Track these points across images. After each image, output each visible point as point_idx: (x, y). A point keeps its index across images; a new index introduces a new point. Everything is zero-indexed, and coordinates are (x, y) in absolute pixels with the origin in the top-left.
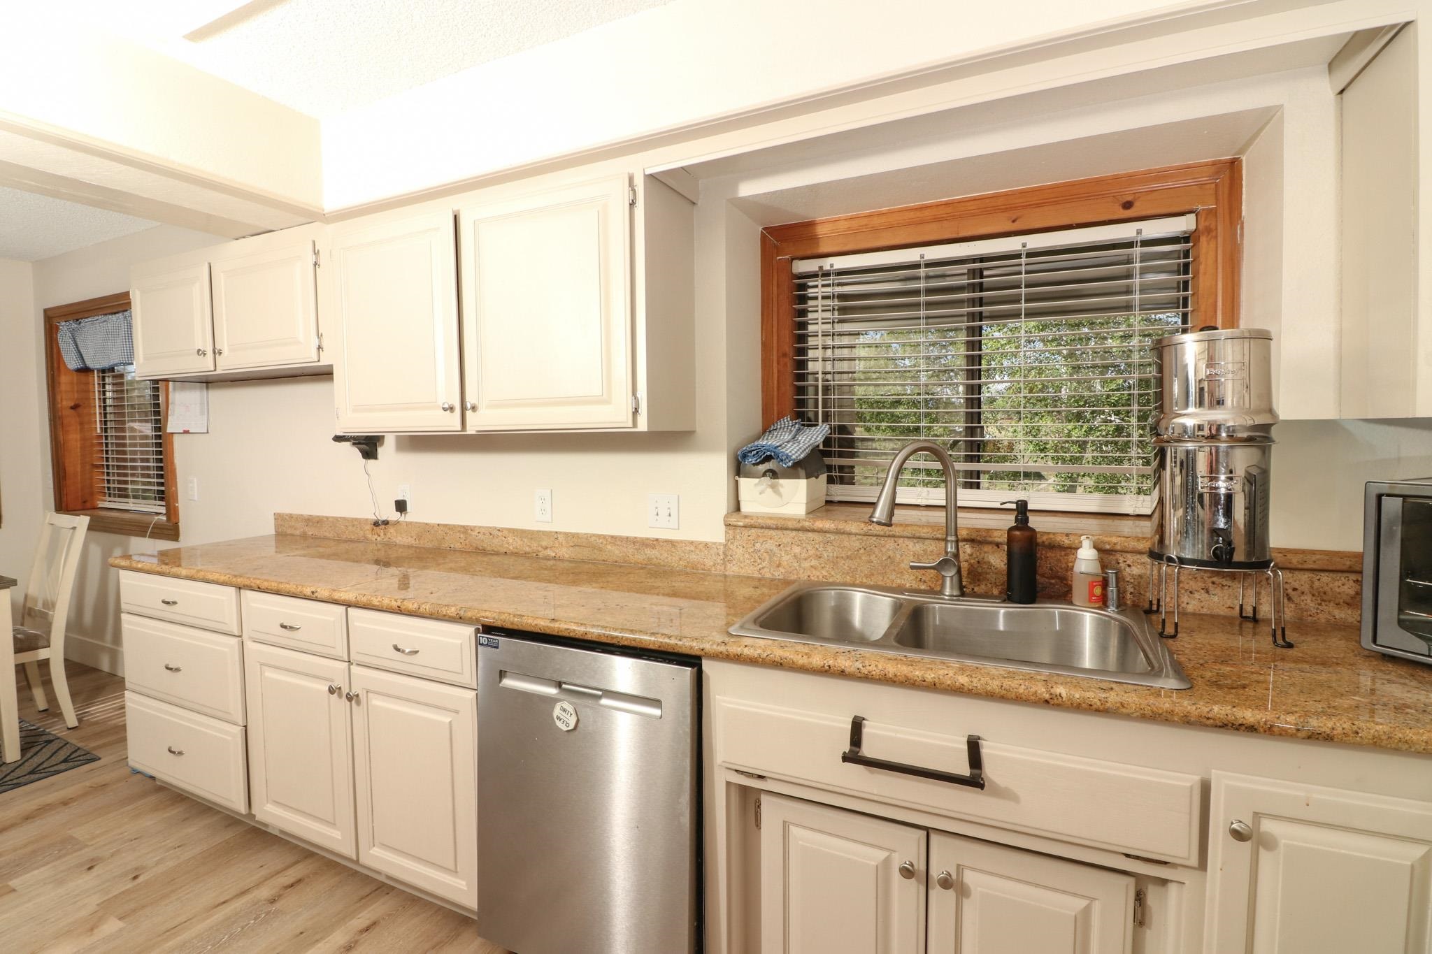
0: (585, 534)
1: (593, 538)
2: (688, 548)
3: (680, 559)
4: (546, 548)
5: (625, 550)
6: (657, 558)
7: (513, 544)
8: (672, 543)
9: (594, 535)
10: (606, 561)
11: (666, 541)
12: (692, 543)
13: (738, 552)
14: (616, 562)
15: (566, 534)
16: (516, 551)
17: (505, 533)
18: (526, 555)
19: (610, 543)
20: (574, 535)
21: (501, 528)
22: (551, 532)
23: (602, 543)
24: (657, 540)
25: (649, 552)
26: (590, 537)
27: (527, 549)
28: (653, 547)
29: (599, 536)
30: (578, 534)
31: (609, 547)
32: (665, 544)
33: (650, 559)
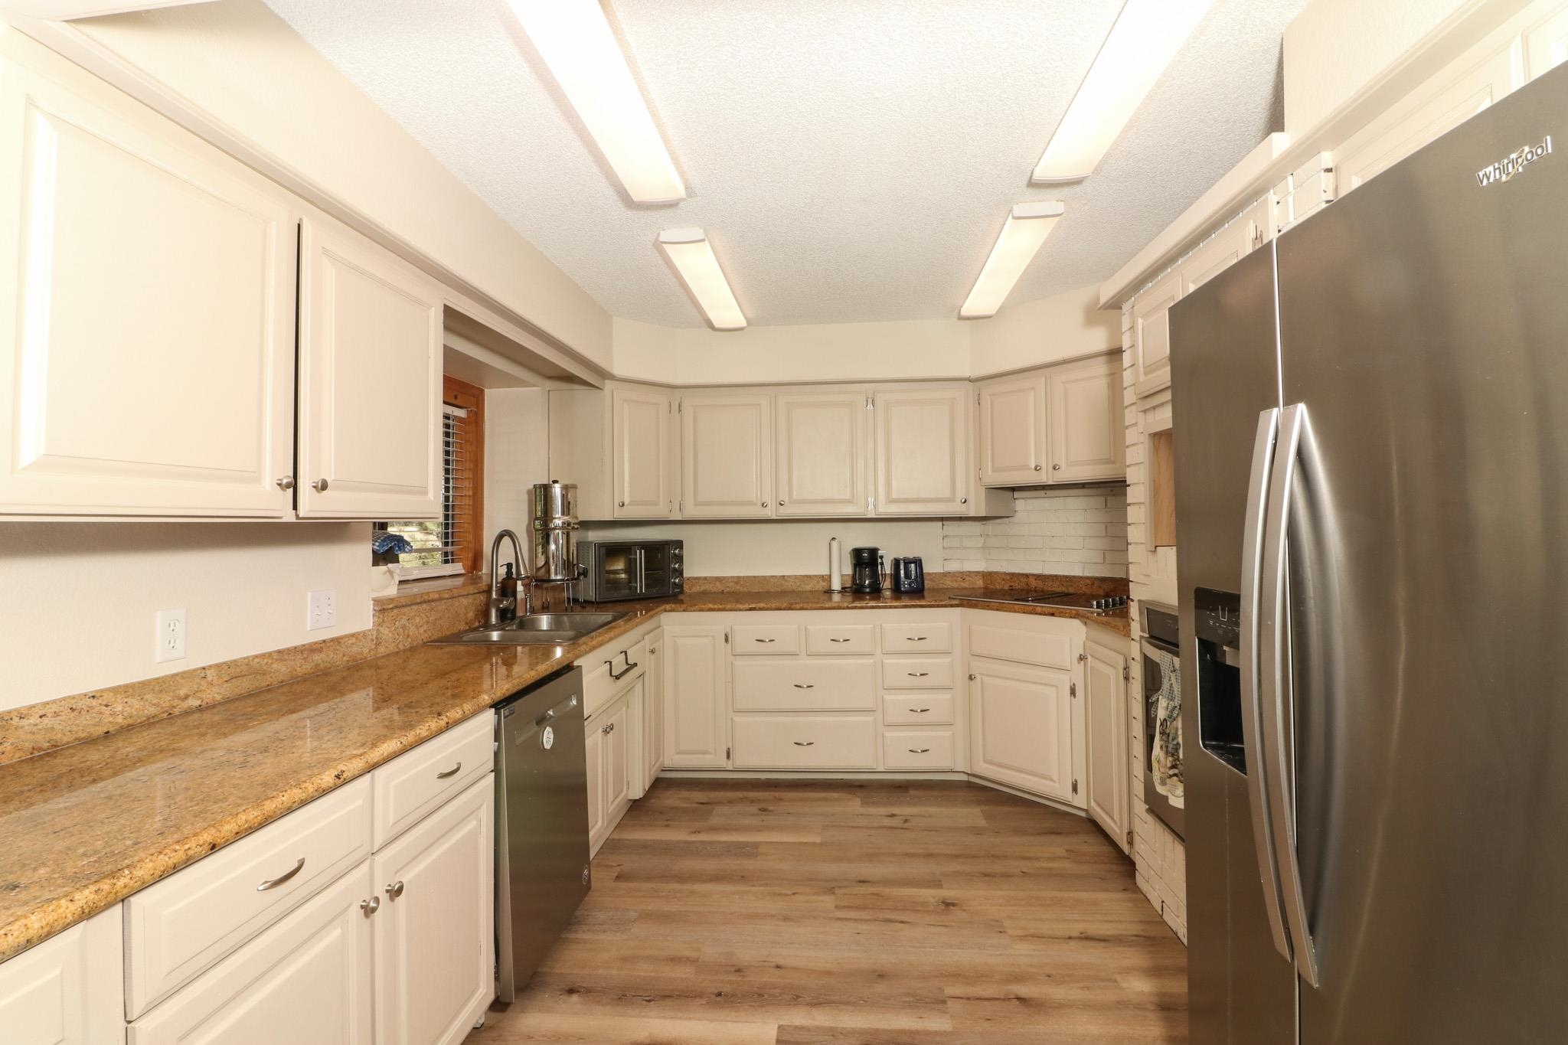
0: (245, 658)
1: (257, 660)
2: (350, 642)
3: (344, 655)
4: (187, 697)
5: (293, 663)
6: (323, 662)
7: (123, 711)
8: (336, 641)
9: (257, 656)
10: (271, 685)
11: (332, 640)
12: (353, 635)
13: (385, 631)
14: (282, 682)
15: (218, 667)
16: (130, 721)
17: (108, 697)
18: (150, 723)
19: (276, 660)
20: (229, 665)
21: (97, 691)
22: (195, 670)
23: (266, 664)
24: (324, 641)
25: (317, 658)
26: (253, 660)
27: (152, 711)
28: (320, 650)
29: (263, 656)
30: (235, 661)
31: (275, 666)
32: (332, 643)
33: (317, 666)
